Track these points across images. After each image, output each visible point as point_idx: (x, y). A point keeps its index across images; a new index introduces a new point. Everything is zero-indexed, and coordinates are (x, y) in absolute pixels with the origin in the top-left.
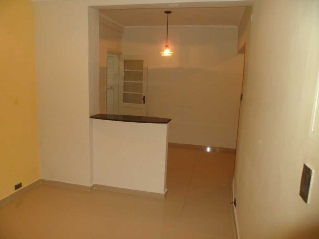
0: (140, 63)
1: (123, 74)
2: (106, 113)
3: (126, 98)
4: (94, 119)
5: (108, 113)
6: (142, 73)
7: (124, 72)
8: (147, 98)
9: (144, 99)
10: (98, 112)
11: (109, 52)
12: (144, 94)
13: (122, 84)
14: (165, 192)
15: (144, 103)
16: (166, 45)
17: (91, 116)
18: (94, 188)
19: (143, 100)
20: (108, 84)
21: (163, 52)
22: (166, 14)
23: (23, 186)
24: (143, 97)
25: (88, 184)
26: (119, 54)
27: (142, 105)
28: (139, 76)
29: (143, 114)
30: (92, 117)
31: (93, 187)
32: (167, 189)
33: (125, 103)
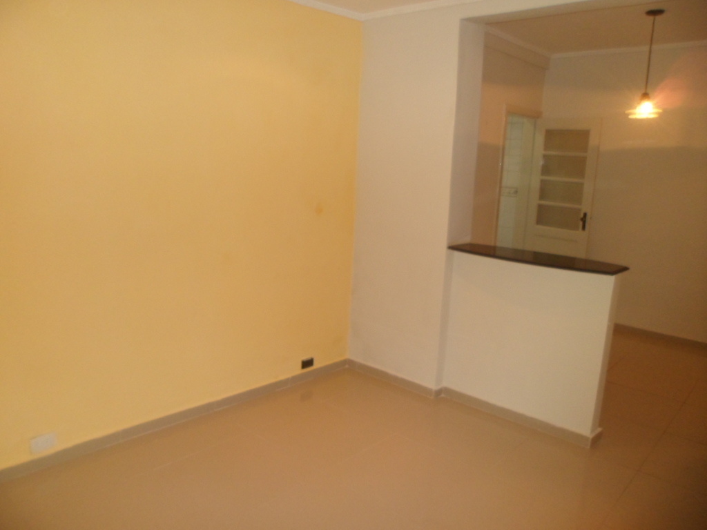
0: (582, 136)
1: (541, 162)
2: (492, 244)
3: (543, 216)
4: (457, 254)
5: (499, 244)
6: (583, 161)
7: (545, 156)
8: (591, 218)
9: (584, 219)
10: (466, 239)
11: (511, 112)
12: (585, 207)
13: (536, 184)
14: (594, 434)
15: (584, 228)
16: (644, 92)
17: (450, 245)
18: (443, 395)
19: (581, 223)
20: (505, 182)
21: (635, 108)
22: (651, 18)
23: (316, 365)
24: (582, 216)
25: (431, 384)
26: (535, 116)
27: (579, 234)
28: (577, 166)
29: (579, 253)
30: (454, 248)
31: (439, 392)
32: (599, 430)
33: (540, 227)
